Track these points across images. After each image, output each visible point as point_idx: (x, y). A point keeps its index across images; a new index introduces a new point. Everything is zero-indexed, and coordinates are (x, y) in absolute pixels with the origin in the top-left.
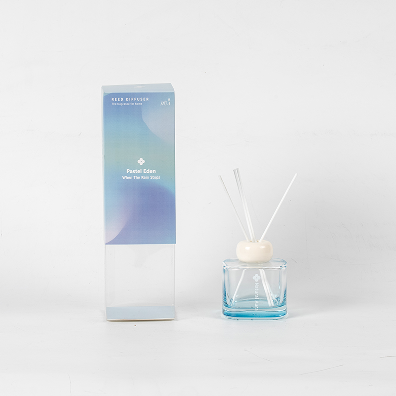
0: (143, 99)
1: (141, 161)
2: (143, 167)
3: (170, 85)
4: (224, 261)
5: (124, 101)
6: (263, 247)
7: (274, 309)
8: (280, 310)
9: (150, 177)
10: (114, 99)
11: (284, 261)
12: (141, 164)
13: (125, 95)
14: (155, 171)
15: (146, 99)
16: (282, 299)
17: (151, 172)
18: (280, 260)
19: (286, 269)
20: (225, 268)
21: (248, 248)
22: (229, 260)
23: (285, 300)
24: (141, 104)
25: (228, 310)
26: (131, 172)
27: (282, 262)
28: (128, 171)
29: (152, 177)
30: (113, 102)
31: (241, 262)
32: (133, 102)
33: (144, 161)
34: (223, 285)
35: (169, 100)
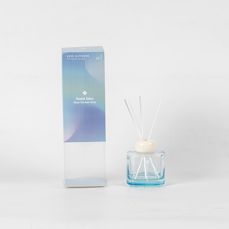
0: (85, 56)
1: (85, 93)
2: (86, 96)
3: (102, 47)
4: (128, 152)
5: (75, 57)
6: (151, 144)
7: (157, 180)
8: (161, 181)
9: (90, 102)
10: (69, 56)
11: (163, 152)
12: (85, 94)
13: (75, 54)
14: (93, 99)
15: (87, 56)
16: (162, 175)
17: (90, 99)
18: (160, 151)
19: (164, 157)
20: (128, 156)
21: (141, 144)
22: (130, 152)
23: (164, 175)
24: (85, 59)
25: (130, 181)
26: (79, 99)
27: (162, 152)
28: (77, 99)
29: (91, 102)
30: (68, 58)
31: (138, 153)
32: (80, 58)
33: (86, 93)
34: (127, 166)
35: (101, 56)
